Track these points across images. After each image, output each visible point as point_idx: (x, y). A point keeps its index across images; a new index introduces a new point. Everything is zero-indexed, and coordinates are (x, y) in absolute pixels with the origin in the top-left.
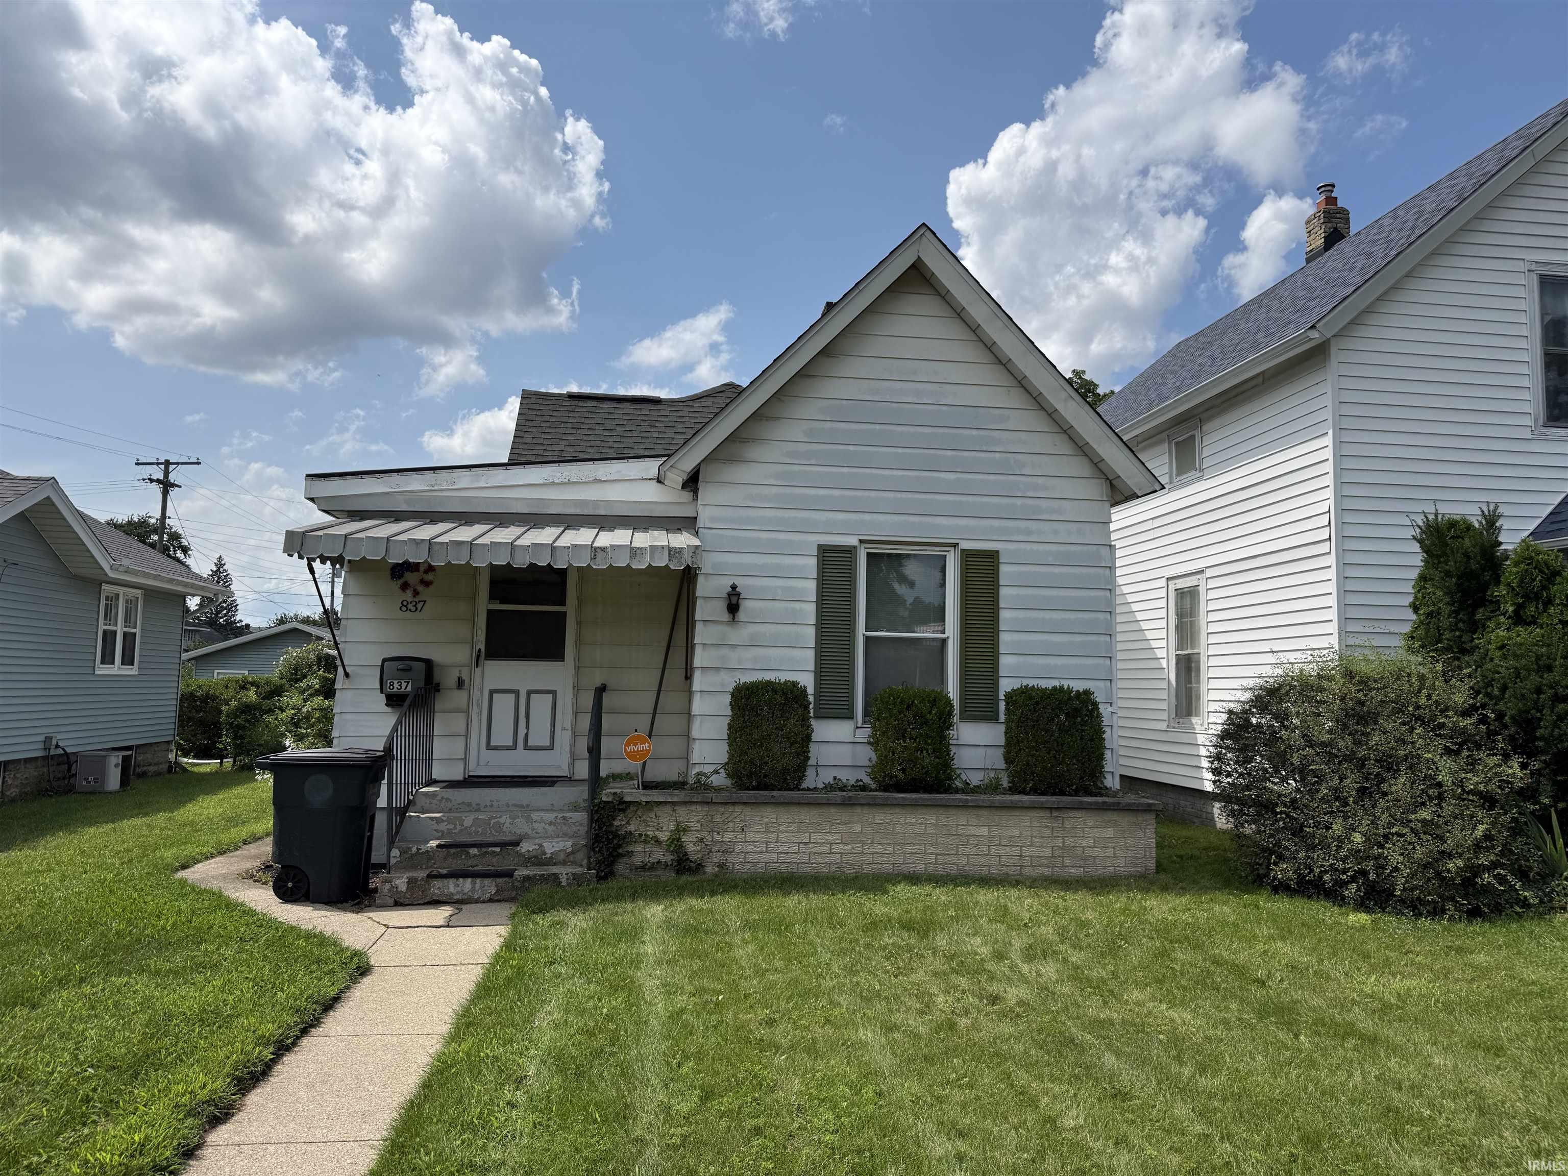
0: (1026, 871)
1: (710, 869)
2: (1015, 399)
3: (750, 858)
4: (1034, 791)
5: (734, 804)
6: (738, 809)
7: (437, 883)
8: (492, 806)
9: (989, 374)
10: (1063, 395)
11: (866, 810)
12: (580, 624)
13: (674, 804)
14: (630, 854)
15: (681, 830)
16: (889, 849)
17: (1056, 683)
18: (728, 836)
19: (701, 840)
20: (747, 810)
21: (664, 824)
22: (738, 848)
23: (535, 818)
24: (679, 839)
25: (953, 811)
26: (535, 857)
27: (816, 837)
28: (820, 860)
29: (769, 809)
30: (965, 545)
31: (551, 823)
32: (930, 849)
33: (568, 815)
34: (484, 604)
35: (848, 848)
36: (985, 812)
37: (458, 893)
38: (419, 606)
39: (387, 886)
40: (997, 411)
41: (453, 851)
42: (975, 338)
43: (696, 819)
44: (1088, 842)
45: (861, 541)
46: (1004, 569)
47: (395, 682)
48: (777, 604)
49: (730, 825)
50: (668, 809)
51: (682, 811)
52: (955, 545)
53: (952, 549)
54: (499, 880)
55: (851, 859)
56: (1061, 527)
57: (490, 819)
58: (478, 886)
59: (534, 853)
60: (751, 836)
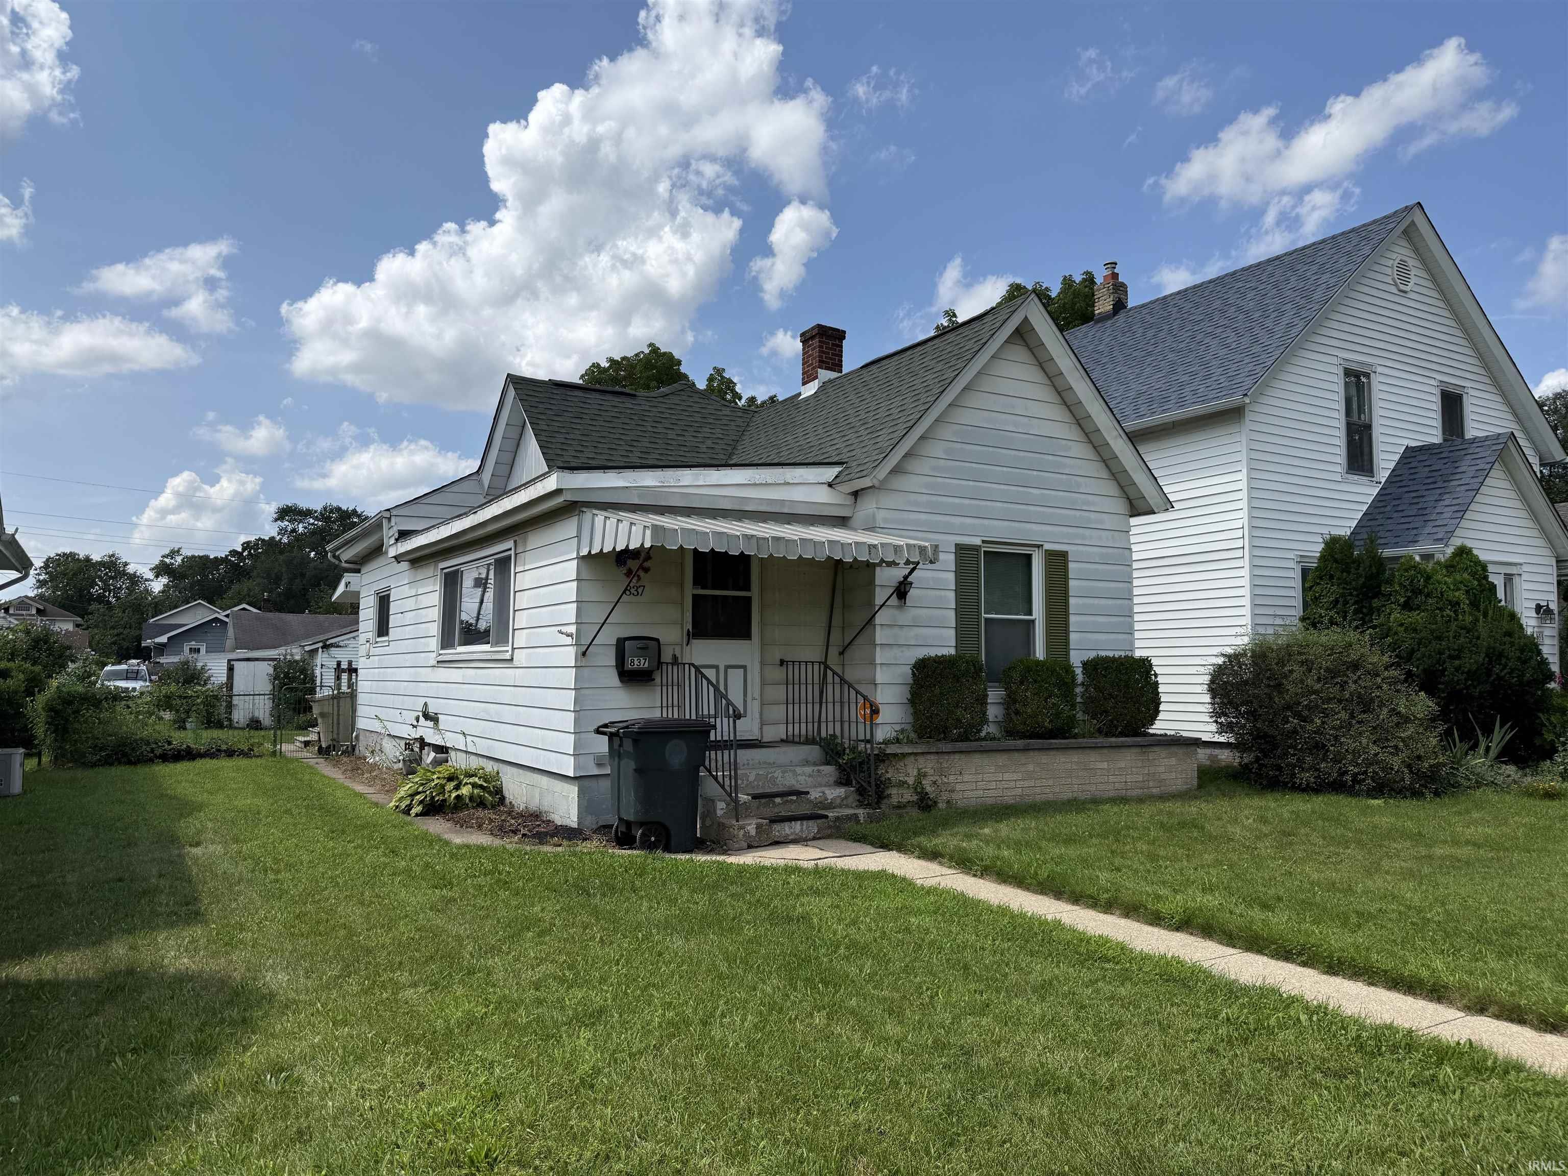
0: (1129, 793)
1: (942, 805)
2: (1073, 433)
3: (966, 794)
4: (1122, 734)
5: (954, 753)
6: (957, 756)
7: (777, 827)
8: (748, 764)
9: (1056, 412)
10: (1115, 433)
11: (1036, 753)
12: (762, 608)
13: (916, 754)
14: (889, 796)
15: (921, 775)
16: (1051, 782)
17: (1123, 654)
18: (952, 778)
19: (935, 783)
20: (963, 756)
21: (910, 771)
22: (958, 787)
23: (798, 772)
24: (921, 783)
25: (1088, 751)
26: (821, 802)
27: (1007, 776)
28: (1009, 794)
29: (977, 756)
30: (1047, 546)
31: (810, 776)
32: (1075, 781)
33: (822, 768)
34: (690, 590)
35: (1026, 784)
36: (1105, 751)
37: (792, 834)
38: (640, 590)
39: (742, 832)
40: (1064, 442)
41: (763, 801)
42: (1050, 383)
43: (930, 765)
44: (1162, 769)
45: (983, 542)
46: (1071, 566)
47: (636, 659)
48: (930, 592)
49: (953, 769)
50: (912, 758)
51: (921, 760)
52: (1039, 546)
53: (1036, 549)
54: (819, 821)
55: (1028, 791)
56: (1104, 533)
57: (768, 773)
58: (804, 827)
59: (820, 799)
60: (966, 778)
